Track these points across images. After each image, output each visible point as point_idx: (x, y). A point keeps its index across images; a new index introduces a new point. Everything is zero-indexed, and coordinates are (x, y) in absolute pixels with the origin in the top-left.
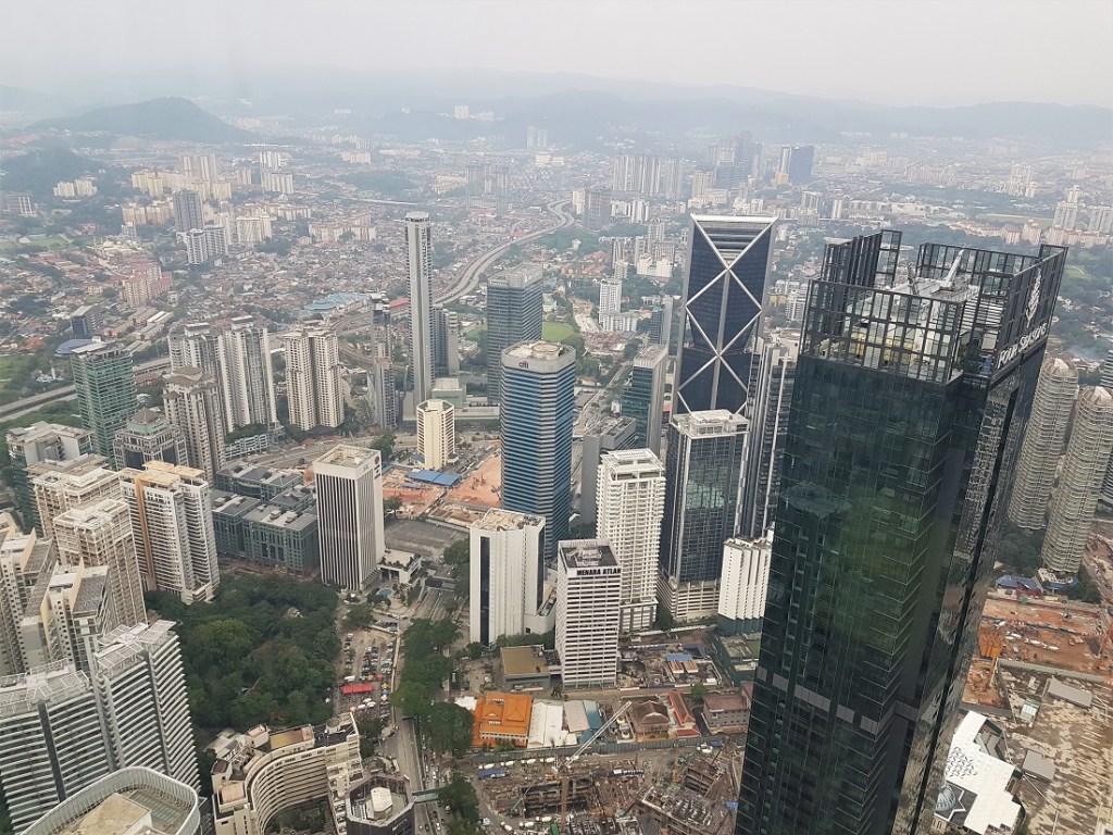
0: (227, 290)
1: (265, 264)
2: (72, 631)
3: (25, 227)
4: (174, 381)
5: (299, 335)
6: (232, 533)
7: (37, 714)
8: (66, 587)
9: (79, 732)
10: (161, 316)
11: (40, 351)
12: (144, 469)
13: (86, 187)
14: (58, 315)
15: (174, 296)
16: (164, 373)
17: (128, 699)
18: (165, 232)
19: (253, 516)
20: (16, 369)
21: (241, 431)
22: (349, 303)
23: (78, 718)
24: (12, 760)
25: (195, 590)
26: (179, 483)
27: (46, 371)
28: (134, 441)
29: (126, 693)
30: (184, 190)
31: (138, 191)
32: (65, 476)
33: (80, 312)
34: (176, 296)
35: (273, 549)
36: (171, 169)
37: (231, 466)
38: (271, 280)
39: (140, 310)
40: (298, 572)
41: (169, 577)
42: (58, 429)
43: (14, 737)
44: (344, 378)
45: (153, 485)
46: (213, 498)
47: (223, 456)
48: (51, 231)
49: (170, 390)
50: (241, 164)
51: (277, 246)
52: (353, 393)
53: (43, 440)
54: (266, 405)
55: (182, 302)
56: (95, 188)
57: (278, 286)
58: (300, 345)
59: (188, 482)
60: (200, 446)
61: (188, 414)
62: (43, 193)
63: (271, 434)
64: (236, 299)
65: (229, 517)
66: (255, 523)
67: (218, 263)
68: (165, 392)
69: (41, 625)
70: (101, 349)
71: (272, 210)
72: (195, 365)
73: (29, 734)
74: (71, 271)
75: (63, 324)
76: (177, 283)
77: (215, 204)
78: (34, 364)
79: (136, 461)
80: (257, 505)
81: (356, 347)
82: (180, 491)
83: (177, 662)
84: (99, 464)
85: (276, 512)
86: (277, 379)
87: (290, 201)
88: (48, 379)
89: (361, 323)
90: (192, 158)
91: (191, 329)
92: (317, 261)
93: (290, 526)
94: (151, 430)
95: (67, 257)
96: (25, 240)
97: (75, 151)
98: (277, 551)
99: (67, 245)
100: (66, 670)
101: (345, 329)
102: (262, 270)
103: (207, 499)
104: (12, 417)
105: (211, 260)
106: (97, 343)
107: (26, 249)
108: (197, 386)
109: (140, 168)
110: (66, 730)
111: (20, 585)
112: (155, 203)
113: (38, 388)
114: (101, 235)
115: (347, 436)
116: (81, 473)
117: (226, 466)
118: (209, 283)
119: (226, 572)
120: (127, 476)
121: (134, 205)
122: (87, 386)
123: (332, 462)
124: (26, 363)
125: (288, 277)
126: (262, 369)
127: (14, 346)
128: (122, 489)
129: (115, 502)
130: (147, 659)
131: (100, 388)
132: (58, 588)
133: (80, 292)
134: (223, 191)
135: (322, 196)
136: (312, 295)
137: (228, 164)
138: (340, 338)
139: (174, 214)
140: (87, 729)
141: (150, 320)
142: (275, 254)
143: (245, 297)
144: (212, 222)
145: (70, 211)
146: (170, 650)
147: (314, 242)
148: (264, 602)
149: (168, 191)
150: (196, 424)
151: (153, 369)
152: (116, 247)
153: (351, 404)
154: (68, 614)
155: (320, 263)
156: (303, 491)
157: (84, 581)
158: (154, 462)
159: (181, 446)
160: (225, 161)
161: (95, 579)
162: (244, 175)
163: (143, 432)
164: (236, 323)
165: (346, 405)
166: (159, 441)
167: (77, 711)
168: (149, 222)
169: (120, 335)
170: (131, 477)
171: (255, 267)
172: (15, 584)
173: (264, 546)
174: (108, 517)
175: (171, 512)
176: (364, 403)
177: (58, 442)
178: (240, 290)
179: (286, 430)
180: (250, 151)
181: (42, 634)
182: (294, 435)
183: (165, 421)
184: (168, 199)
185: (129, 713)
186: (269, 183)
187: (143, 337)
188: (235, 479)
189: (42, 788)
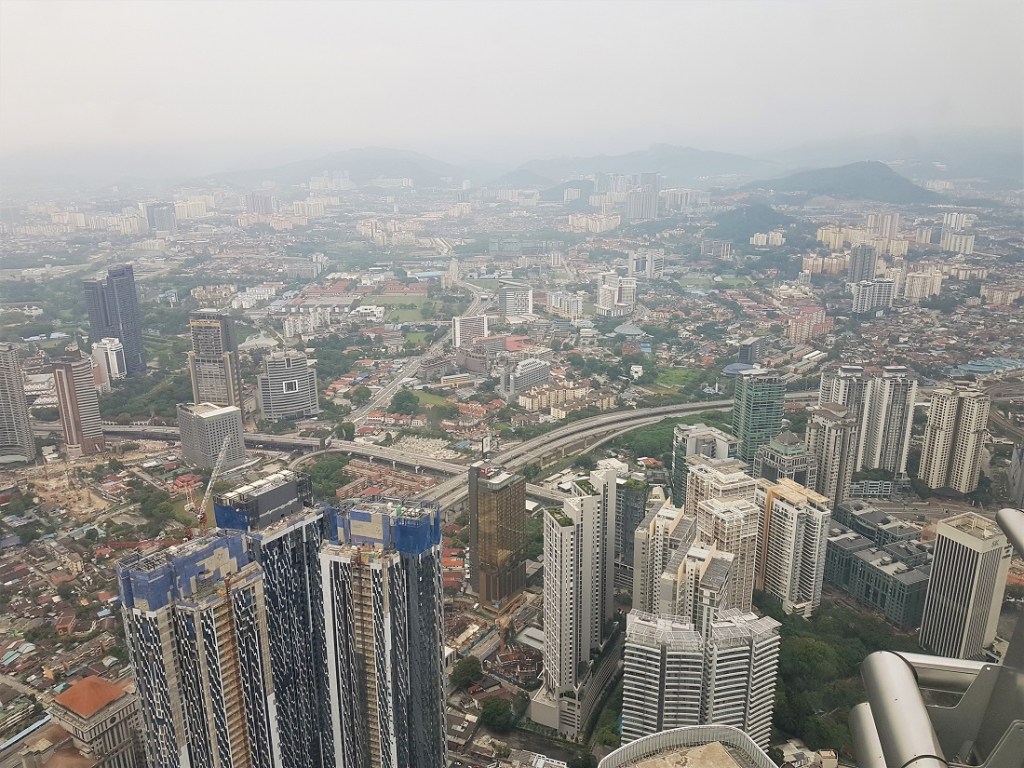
0: (883, 340)
1: (926, 320)
2: (696, 597)
3: (721, 268)
4: (820, 413)
5: (950, 392)
6: (841, 564)
7: (659, 651)
8: (700, 559)
9: (685, 681)
10: (817, 355)
11: (710, 368)
12: (776, 482)
13: (778, 238)
14: (731, 342)
15: (832, 339)
16: (808, 405)
17: (727, 672)
18: (836, 281)
19: (864, 555)
20: (691, 379)
21: (868, 473)
22: (1008, 368)
23: (687, 669)
24: (634, 680)
25: (797, 603)
26: (805, 504)
27: (712, 385)
28: (772, 458)
29: (727, 666)
30: (863, 245)
31: (820, 244)
32: (714, 471)
33: (749, 341)
34: (833, 339)
35: (875, 594)
36: (854, 226)
37: (853, 502)
38: (928, 336)
39: (798, 347)
40: (896, 625)
41: (777, 584)
42: (716, 432)
43: (640, 663)
44: (987, 446)
45: (782, 499)
46: (831, 527)
47: (846, 492)
48: (740, 273)
49: (814, 420)
50: (923, 223)
51: (943, 304)
52: (992, 463)
53: (703, 438)
54: (898, 454)
55: (838, 347)
56: (784, 240)
57: (935, 343)
58: (948, 403)
59: (813, 505)
60: (829, 476)
61: (825, 446)
62: (742, 243)
63: (896, 483)
64: (889, 349)
65: (841, 549)
66: (865, 562)
67: (879, 314)
68: (809, 421)
69: (675, 582)
70: (763, 375)
71: (946, 269)
72: (840, 403)
73: (650, 665)
74: (749, 307)
75: (733, 349)
76: (837, 328)
77: (889, 259)
78: (704, 378)
79: (772, 474)
80: (869, 546)
81: (1007, 416)
82: (804, 511)
83: (773, 659)
84: (742, 469)
85: (887, 559)
86: (914, 432)
87: (966, 262)
88: (712, 391)
89: (1017, 391)
90: (876, 216)
91: (845, 370)
92: (982, 322)
93: (897, 577)
94: (790, 451)
95: (748, 295)
96: (718, 279)
97: (774, 208)
98: (879, 597)
99: (750, 285)
100: (687, 627)
101: (999, 395)
102: (922, 325)
103: (826, 527)
104: (679, 415)
105: (874, 310)
106: (757, 370)
107: (719, 286)
108: (839, 422)
109: (826, 224)
110: (676, 675)
111: (665, 545)
112: (833, 255)
113: (702, 397)
114: (780, 279)
115: (976, 505)
116: (727, 472)
117: (847, 500)
118: (866, 331)
119: (828, 598)
120: (762, 485)
121: (814, 256)
122: (744, 403)
123: (958, 527)
124: (697, 375)
125: (947, 335)
126: (903, 418)
127: (692, 360)
128: (755, 496)
129: (749, 504)
130: (751, 645)
131: (755, 406)
132: (694, 558)
133: (752, 325)
134: (899, 248)
135: (1003, 258)
136: (968, 355)
137: (910, 223)
138: (993, 403)
139: (848, 266)
140: (691, 682)
141: (806, 357)
142: (938, 311)
143: (899, 349)
144: (882, 276)
145: (759, 257)
146: (771, 646)
147: (984, 303)
148: (857, 639)
149: (847, 245)
150: (831, 455)
151: (799, 400)
152: (790, 290)
153: (988, 473)
154: (697, 582)
155: (984, 324)
156: (918, 547)
157: (714, 561)
158: (787, 479)
159: (812, 472)
160: (907, 220)
161: (722, 561)
162: (924, 233)
163: (782, 451)
164: (889, 371)
165: (982, 473)
166: (795, 462)
167: (688, 663)
168: (824, 272)
169: (776, 366)
170: (766, 487)
171: (915, 321)
172: (661, 543)
173: (868, 587)
174: (741, 515)
175: (792, 527)
176: (1004, 477)
177: (713, 442)
178: (894, 341)
179: (912, 483)
180: (935, 211)
181: (674, 590)
182: (918, 489)
183: (803, 448)
184: (846, 253)
185: (725, 684)
186: (949, 243)
187: (796, 370)
188: (853, 516)
189: (647, 712)
